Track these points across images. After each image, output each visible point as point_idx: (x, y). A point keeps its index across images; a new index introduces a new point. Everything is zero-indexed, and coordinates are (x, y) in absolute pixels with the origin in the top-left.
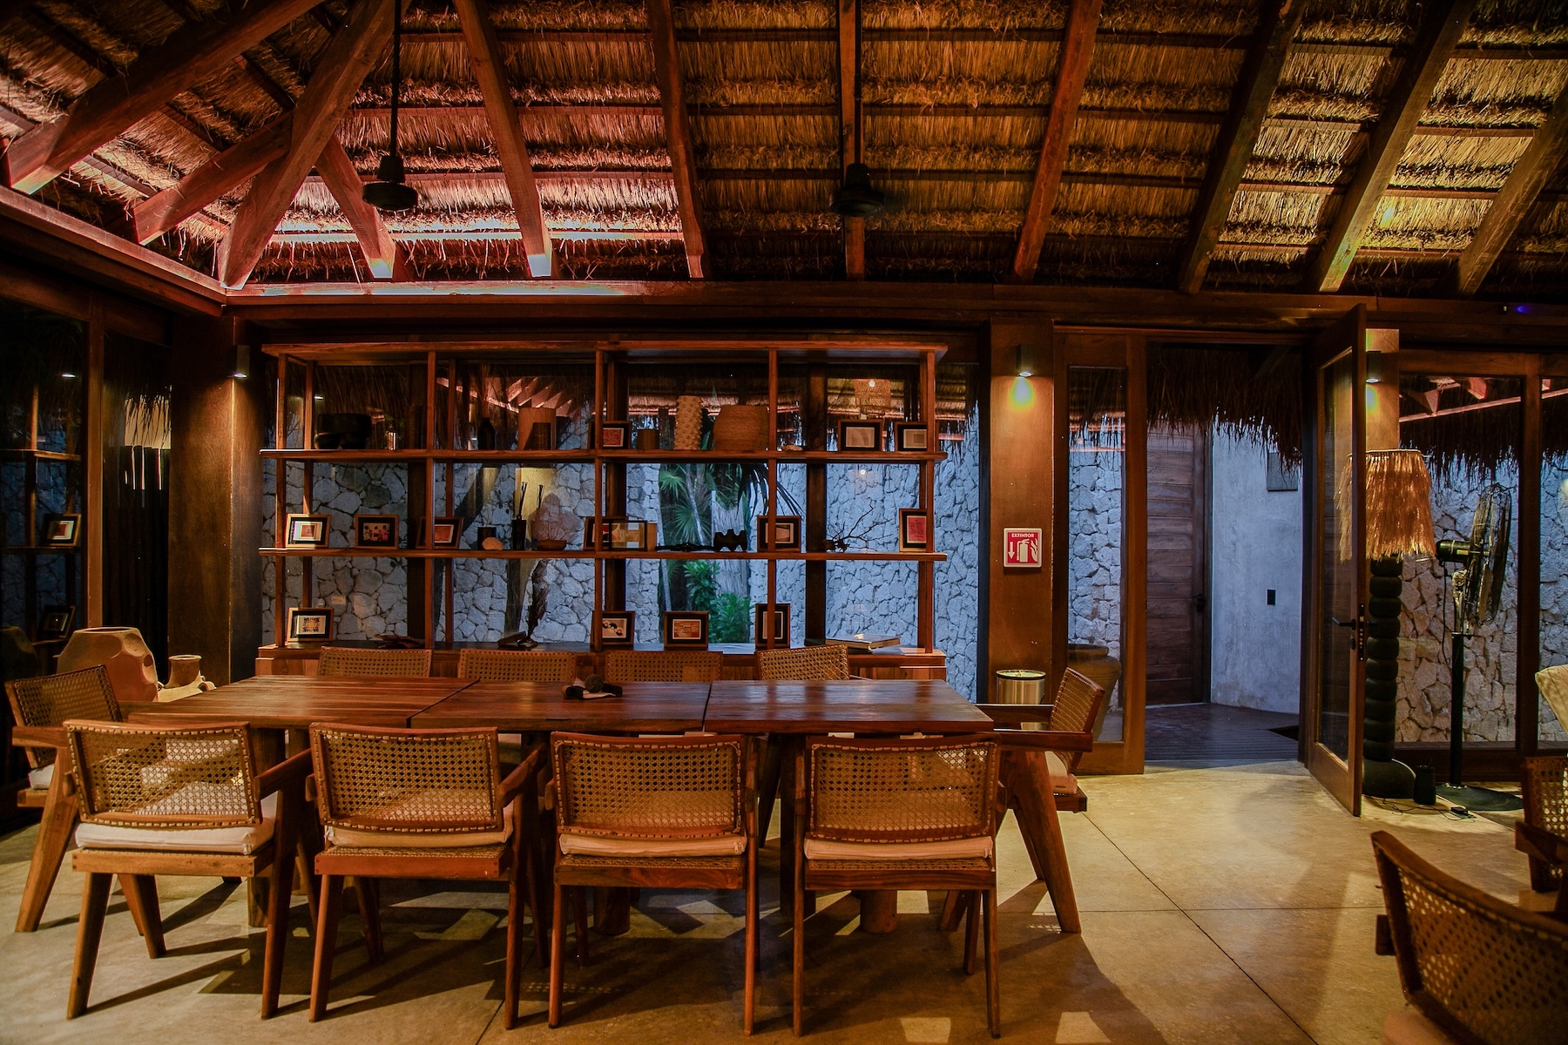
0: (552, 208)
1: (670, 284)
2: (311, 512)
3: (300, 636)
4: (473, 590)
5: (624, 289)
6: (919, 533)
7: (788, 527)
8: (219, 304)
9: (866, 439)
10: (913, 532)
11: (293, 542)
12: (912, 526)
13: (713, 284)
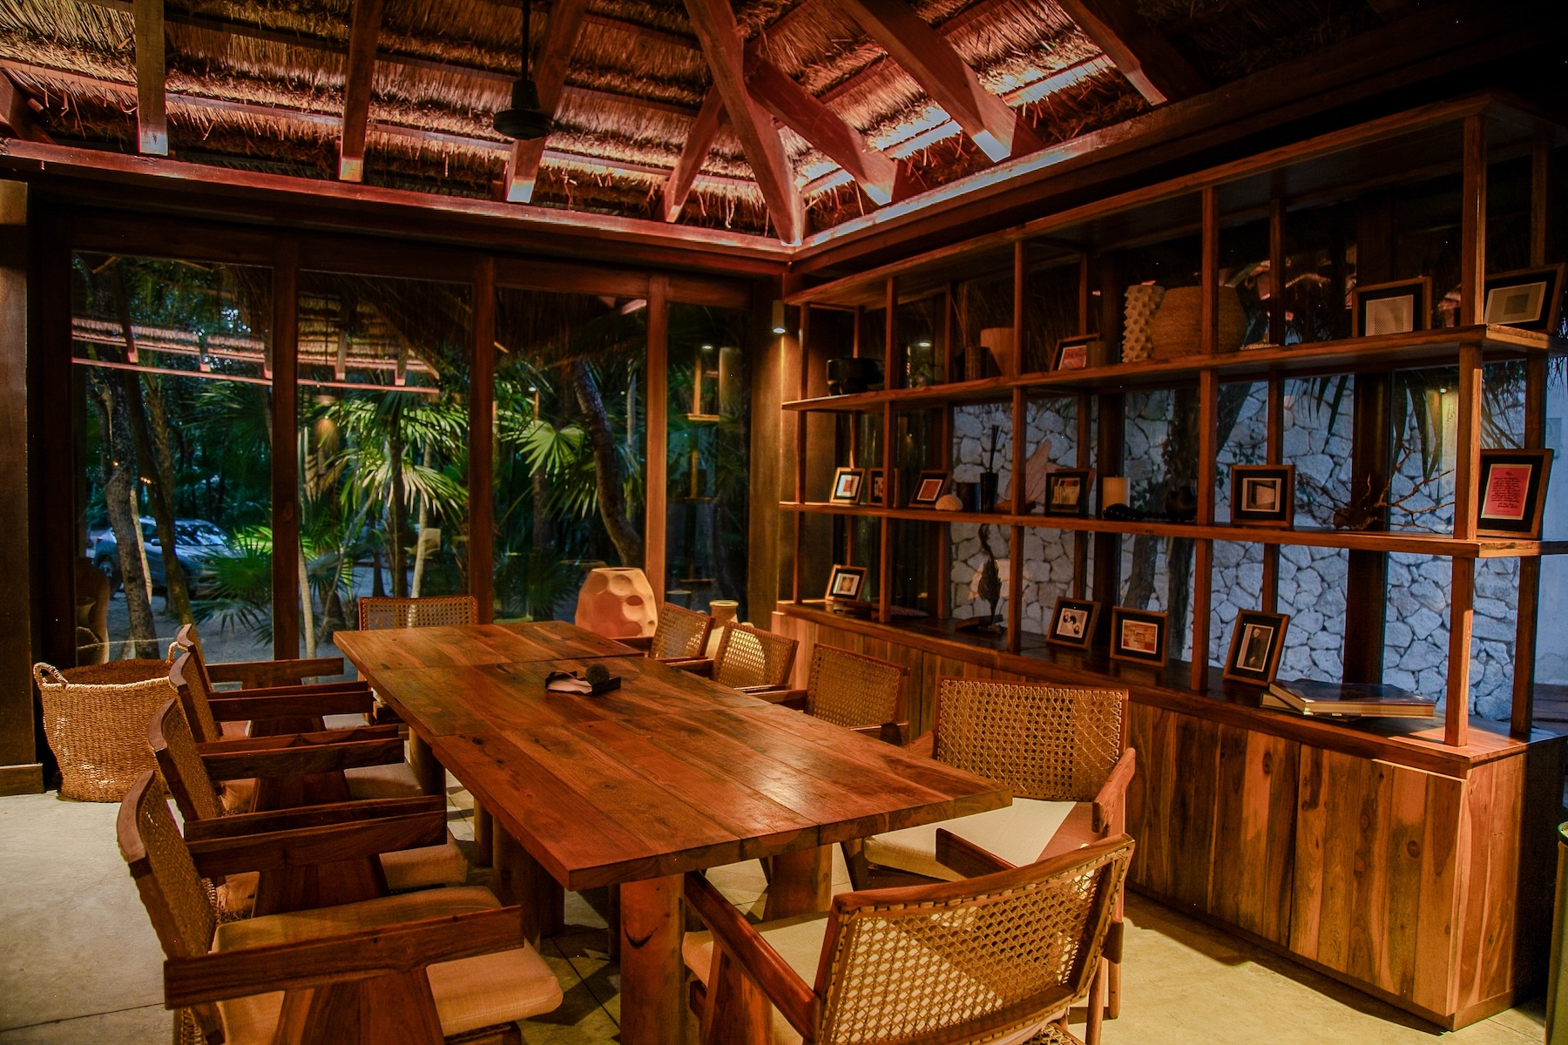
0: (982, 65)
1: (1127, 125)
2: (856, 465)
3: (837, 595)
4: (1238, 565)
5: (1074, 148)
6: (1511, 500)
7: (1273, 486)
8: (785, 264)
9: (1398, 320)
10: (1497, 496)
11: (836, 497)
12: (1496, 486)
13: (1178, 105)
